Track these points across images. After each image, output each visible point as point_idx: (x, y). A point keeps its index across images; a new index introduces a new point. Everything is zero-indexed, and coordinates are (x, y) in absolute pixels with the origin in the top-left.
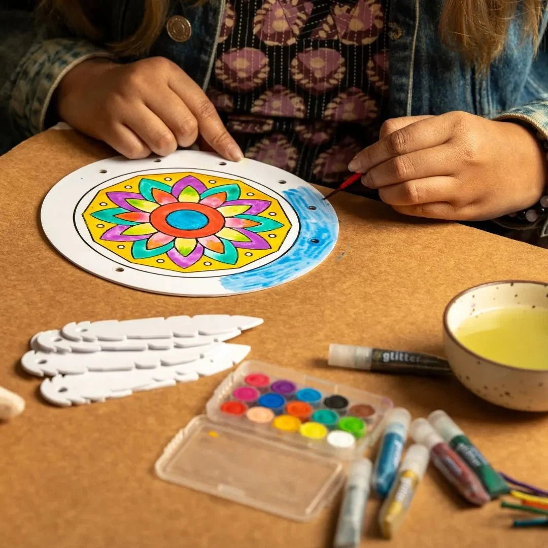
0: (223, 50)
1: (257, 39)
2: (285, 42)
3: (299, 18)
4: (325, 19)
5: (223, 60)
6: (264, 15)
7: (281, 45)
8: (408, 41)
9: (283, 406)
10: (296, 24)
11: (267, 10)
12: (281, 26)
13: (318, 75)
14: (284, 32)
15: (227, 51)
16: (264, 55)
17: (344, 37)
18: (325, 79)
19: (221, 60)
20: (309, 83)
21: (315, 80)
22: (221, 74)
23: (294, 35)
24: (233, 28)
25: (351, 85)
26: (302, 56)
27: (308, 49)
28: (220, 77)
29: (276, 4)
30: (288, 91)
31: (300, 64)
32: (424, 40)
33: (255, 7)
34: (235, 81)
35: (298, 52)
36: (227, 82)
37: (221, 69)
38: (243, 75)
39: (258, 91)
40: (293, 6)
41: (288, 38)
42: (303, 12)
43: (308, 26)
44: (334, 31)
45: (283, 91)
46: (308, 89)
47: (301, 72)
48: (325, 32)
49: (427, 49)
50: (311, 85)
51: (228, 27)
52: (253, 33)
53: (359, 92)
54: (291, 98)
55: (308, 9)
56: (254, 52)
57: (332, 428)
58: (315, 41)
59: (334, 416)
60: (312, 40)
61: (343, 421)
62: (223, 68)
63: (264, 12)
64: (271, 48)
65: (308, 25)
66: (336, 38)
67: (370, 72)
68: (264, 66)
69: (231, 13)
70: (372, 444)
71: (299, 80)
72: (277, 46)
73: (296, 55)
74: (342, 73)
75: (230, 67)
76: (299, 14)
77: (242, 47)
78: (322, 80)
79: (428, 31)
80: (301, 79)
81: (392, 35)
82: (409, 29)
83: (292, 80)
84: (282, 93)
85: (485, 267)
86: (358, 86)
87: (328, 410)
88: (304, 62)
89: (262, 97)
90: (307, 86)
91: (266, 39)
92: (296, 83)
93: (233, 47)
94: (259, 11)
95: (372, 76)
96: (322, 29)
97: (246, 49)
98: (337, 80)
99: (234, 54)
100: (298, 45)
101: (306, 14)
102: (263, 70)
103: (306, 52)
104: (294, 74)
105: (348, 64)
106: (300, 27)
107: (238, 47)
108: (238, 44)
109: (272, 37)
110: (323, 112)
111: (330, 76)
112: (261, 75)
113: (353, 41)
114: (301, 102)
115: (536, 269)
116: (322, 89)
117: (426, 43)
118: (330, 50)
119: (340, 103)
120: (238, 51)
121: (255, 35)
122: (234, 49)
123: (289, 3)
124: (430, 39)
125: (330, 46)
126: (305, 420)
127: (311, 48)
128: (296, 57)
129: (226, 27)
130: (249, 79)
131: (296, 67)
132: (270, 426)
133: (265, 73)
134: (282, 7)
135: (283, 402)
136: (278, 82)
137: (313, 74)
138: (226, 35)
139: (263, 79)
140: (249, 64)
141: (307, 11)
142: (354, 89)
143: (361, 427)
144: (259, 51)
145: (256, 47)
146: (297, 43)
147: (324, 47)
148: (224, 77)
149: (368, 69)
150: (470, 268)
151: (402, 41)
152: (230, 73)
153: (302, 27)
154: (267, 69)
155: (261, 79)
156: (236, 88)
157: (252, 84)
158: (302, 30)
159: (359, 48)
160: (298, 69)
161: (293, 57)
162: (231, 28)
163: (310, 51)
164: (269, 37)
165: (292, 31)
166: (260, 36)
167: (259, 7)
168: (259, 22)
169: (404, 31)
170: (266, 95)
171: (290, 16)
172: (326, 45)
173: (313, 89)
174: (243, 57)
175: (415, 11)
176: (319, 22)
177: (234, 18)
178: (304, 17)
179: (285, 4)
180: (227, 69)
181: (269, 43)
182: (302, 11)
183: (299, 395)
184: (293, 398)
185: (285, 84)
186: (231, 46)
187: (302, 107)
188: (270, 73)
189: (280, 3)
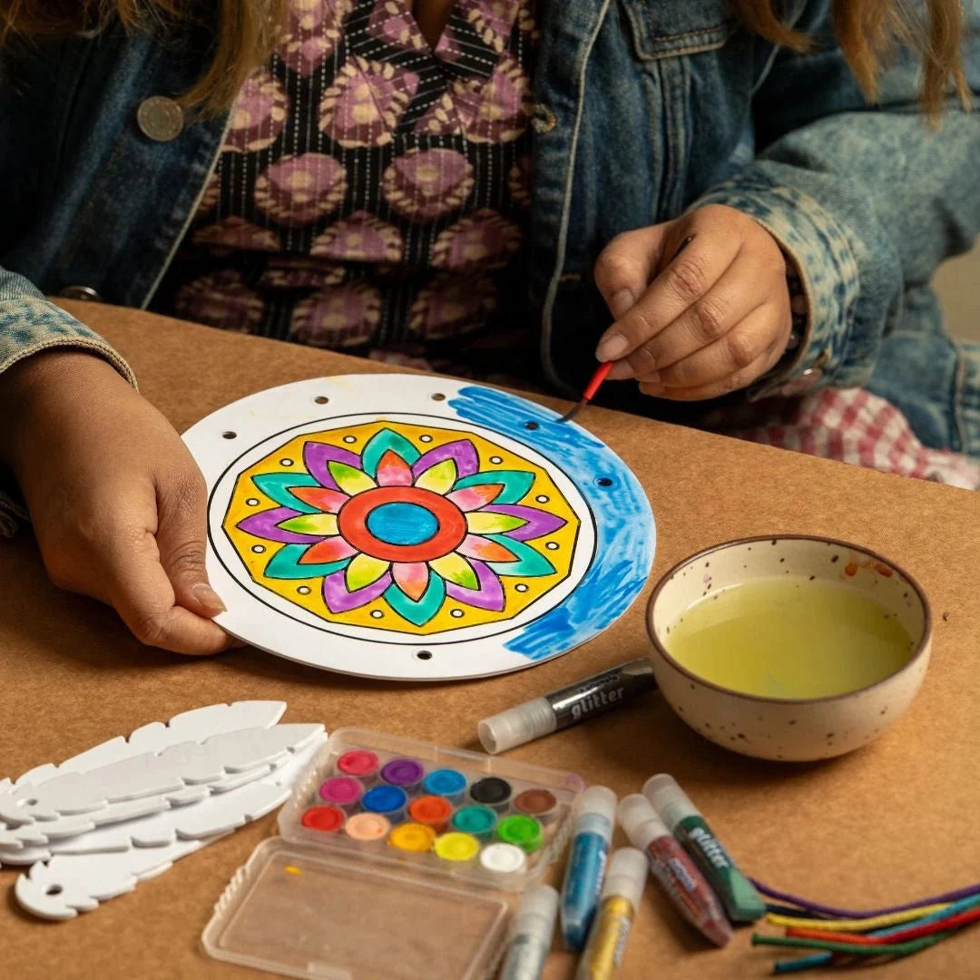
0: (270, 159)
1: (326, 138)
2: (374, 140)
3: (396, 100)
4: (438, 101)
5: (270, 177)
6: (338, 96)
7: (368, 145)
8: (566, 136)
9: (404, 808)
10: (390, 109)
11: (343, 88)
12: (366, 113)
13: (428, 193)
14: (370, 124)
15: (276, 161)
16: (338, 163)
17: (472, 129)
18: (440, 198)
19: (266, 176)
20: (412, 204)
21: (422, 201)
22: (266, 200)
23: (388, 129)
24: (285, 123)
25: (481, 205)
26: (401, 163)
27: (412, 151)
28: (262, 204)
29: (357, 76)
30: (375, 220)
31: (400, 175)
32: (590, 129)
33: (323, 85)
34: (287, 208)
35: (395, 156)
36: (274, 210)
37: (265, 190)
38: (300, 198)
39: (325, 223)
40: (386, 80)
41: (378, 133)
42: (402, 89)
43: (411, 113)
44: (454, 120)
45: (367, 220)
46: (409, 214)
47: (400, 188)
48: (440, 122)
49: (595, 142)
50: (415, 208)
51: (275, 122)
52: (317, 128)
53: (494, 216)
54: (378, 229)
55: (410, 85)
56: (322, 160)
57: (487, 838)
58: (423, 136)
59: (489, 817)
60: (417, 135)
61: (504, 823)
62: (269, 189)
63: (337, 91)
64: (350, 152)
65: (411, 110)
66: (457, 131)
67: (514, 185)
68: (340, 181)
69: (281, 98)
70: (556, 860)
71: (396, 202)
72: (361, 148)
73: (391, 162)
74: (468, 188)
75: (282, 186)
76: (395, 93)
77: (301, 152)
78: (434, 199)
79: (597, 113)
80: (400, 200)
81: (540, 125)
82: (568, 115)
83: (385, 203)
84: (364, 223)
85: (704, 499)
86: (493, 206)
87: (478, 806)
88: (406, 173)
89: (331, 230)
90: (409, 209)
91: (342, 138)
92: (390, 207)
93: (286, 153)
94: (329, 92)
95: (517, 190)
96: (435, 118)
97: (308, 155)
98: (460, 198)
99: (288, 165)
100: (395, 144)
101: (406, 92)
102: (336, 189)
103: (410, 156)
104: (388, 192)
105: (478, 173)
106: (397, 114)
107: (295, 153)
108: (295, 148)
109: (352, 134)
110: (431, 246)
111: (449, 192)
112: (333, 197)
113: (487, 136)
114: (394, 233)
115: (789, 494)
116: (433, 214)
117: (593, 133)
118: (448, 151)
119: (461, 231)
120: (295, 160)
121: (323, 133)
122: (287, 157)
123: (378, 74)
124: (601, 127)
125: (448, 146)
126: (441, 829)
127: (417, 149)
128: (393, 165)
129: (272, 121)
130: (311, 204)
131: (392, 182)
132: (384, 844)
133: (339, 192)
134: (367, 82)
135: (403, 801)
136: (359, 206)
137: (420, 190)
138: (274, 135)
139: (337, 204)
140: (313, 180)
141: (408, 87)
142: (486, 211)
143: (535, 832)
144: (330, 158)
145: (326, 151)
146: (393, 141)
147: (438, 146)
148: (270, 203)
149: (511, 180)
150: (679, 505)
151: (555, 135)
152: (281, 195)
153: (401, 115)
154: (344, 186)
155: (333, 202)
156: (288, 219)
157: (315, 212)
158: (401, 119)
159: (496, 148)
160: (395, 184)
161: (387, 163)
162: (282, 122)
163: (415, 153)
164: (348, 134)
165: (385, 122)
166: (331, 133)
167: (330, 83)
168: (329, 111)
169: (560, 120)
170: (336, 227)
171: (381, 97)
172: (441, 143)
173: (418, 215)
174: (303, 169)
175: (578, 86)
176: (429, 106)
177: (286, 107)
178: (404, 98)
179: (371, 77)
180: (275, 190)
181: (347, 143)
182: (400, 87)
183: (428, 784)
184: (420, 790)
185: (371, 210)
186: (283, 153)
187: (398, 241)
188: (349, 192)
189: (364, 75)
